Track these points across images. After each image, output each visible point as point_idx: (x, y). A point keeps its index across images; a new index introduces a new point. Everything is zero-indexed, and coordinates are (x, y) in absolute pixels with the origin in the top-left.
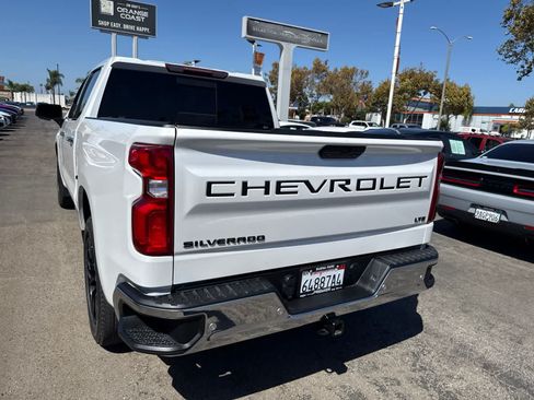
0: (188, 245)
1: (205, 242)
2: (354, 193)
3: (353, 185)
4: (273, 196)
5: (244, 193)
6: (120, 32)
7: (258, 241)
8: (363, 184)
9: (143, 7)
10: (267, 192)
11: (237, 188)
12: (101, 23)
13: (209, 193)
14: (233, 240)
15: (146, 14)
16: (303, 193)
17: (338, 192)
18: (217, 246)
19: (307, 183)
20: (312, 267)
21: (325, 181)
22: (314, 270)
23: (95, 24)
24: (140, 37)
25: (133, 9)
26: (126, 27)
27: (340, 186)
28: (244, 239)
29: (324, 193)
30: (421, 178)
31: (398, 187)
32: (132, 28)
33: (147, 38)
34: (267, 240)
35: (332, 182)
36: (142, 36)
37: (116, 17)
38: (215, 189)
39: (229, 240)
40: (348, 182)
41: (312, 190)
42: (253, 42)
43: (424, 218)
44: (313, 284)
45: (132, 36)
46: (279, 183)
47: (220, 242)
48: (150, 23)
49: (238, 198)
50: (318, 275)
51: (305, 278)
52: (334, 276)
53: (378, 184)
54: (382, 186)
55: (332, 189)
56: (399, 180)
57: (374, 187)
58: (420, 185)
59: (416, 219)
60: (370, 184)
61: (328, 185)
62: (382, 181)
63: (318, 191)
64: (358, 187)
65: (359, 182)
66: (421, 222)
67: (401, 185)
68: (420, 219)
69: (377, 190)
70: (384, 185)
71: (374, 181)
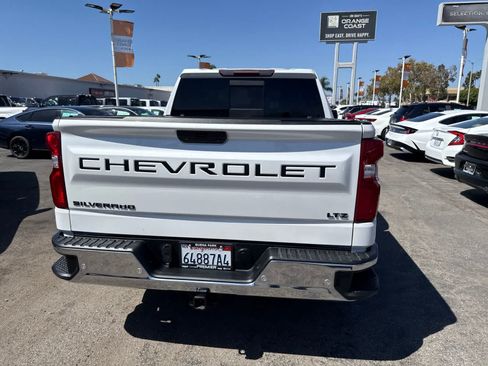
0: (76, 203)
1: (87, 204)
2: (220, 176)
3: (218, 169)
5: (108, 168)
6: (343, 41)
7: (129, 210)
8: (230, 169)
9: (364, 14)
10: (127, 169)
11: (102, 164)
12: (327, 36)
13: (82, 167)
14: (108, 205)
15: (367, 21)
16: (162, 172)
17: (200, 174)
18: (96, 208)
19: (165, 164)
20: (193, 242)
21: (184, 163)
22: (193, 245)
23: (323, 37)
24: (360, 42)
25: (355, 19)
26: (348, 35)
28: (117, 206)
29: (185, 173)
30: (323, 169)
31: (283, 174)
32: (354, 35)
33: (366, 42)
34: (138, 210)
35: (193, 165)
36: (363, 41)
37: (341, 29)
38: (86, 163)
39: (105, 205)
40: (212, 165)
41: (171, 170)
42: (463, 28)
43: (345, 216)
44: (195, 257)
45: (353, 42)
46: (136, 162)
47: (98, 205)
48: (370, 29)
49: (103, 172)
50: (199, 251)
51: (185, 250)
52: (219, 256)
53: (252, 170)
54: (258, 173)
55: (193, 171)
56: (284, 168)
57: (247, 173)
58: (322, 174)
59: (328, 215)
60: (241, 169)
61: (187, 167)
62: (258, 167)
63: (177, 171)
64: (225, 172)
65: (225, 166)
66: (340, 219)
67: (287, 173)
68: (336, 215)
69: (252, 177)
70: (261, 172)
71: (247, 167)
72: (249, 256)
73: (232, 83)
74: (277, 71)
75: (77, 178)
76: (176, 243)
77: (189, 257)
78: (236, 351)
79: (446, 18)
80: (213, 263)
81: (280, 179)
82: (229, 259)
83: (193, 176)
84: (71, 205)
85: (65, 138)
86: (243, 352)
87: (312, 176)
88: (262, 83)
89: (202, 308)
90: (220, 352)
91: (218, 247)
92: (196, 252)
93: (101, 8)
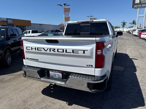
0: (27, 58)
1: (29, 58)
2: (57, 52)
3: (56, 50)
8: (59, 51)
10: (36, 50)
12: (135, 6)
13: (27, 49)
14: (33, 59)
16: (43, 51)
17: (52, 52)
19: (44, 49)
20: (52, 70)
21: (48, 49)
23: (133, 7)
26: (143, 5)
27: (52, 50)
28: (35, 59)
30: (84, 51)
31: (73, 52)
32: (145, 5)
34: (39, 61)
35: (50, 49)
37: (140, 3)
40: (55, 49)
43: (92, 66)
44: (53, 75)
45: (145, 8)
46: (38, 48)
47: (31, 59)
49: (31, 50)
50: (54, 73)
51: (51, 72)
52: (59, 75)
53: (65, 51)
54: (66, 52)
55: (50, 51)
56: (73, 51)
57: (63, 52)
58: (84, 53)
59: (87, 65)
60: (62, 51)
61: (49, 50)
62: (66, 50)
63: (46, 51)
64: (58, 51)
65: (58, 50)
66: (91, 67)
68: (89, 65)
69: (65, 53)
70: (67, 52)
71: (63, 50)
72: (66, 75)
73: (81, 25)
76: (48, 70)
77: (51, 74)
80: (57, 77)
81: (72, 54)
82: (61, 76)
83: (50, 52)
84: (26, 59)
85: (24, 42)
87: (81, 53)
89: (52, 88)
91: (58, 72)
93: (61, 5)
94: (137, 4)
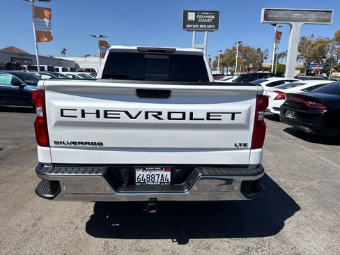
0: (56, 143)
1: (66, 143)
2: (166, 121)
3: (164, 116)
4: (102, 119)
5: (83, 116)
6: (198, 30)
7: (98, 146)
8: (173, 116)
9: (212, 13)
10: (98, 116)
11: (79, 113)
12: (188, 26)
13: (62, 115)
14: (82, 143)
15: (213, 17)
16: (124, 118)
17: (152, 119)
18: (73, 145)
19: (127, 113)
20: (144, 167)
21: (140, 112)
22: (144, 169)
23: (184, 27)
25: (206, 15)
26: (201, 26)
27: (153, 115)
28: (89, 143)
29: (141, 119)
30: (233, 114)
31: (208, 118)
32: (205, 26)
33: (213, 31)
34: (105, 145)
35: (147, 113)
36: (210, 30)
37: (196, 22)
38: (65, 113)
39: (79, 143)
40: (160, 113)
41: (131, 117)
42: (275, 25)
43: (245, 145)
44: (145, 177)
46: (106, 112)
47: (74, 143)
48: (215, 22)
49: (79, 119)
50: (148, 173)
51: (139, 173)
52: (162, 175)
53: (188, 116)
54: (191, 118)
55: (147, 117)
56: (208, 114)
57: (184, 118)
58: (233, 118)
59: (236, 145)
60: (180, 116)
61: (143, 114)
62: (191, 114)
63: (135, 118)
64: (169, 117)
65: (169, 114)
66: (242, 147)
67: (211, 118)
68: (240, 144)
69: (188, 120)
70: (194, 118)
71: (184, 114)
72: (183, 174)
73: (146, 56)
74: (177, 49)
75: (58, 124)
76: (131, 168)
77: (141, 177)
78: (171, 240)
79: (266, 18)
80: (157, 180)
81: (206, 122)
82: (169, 177)
83: (147, 121)
84: (52, 143)
85: (48, 94)
86: (175, 240)
87: (226, 119)
88: (167, 57)
89: (154, 211)
90: (160, 241)
91: (162, 169)
92: (146, 173)
94: (192, 22)
